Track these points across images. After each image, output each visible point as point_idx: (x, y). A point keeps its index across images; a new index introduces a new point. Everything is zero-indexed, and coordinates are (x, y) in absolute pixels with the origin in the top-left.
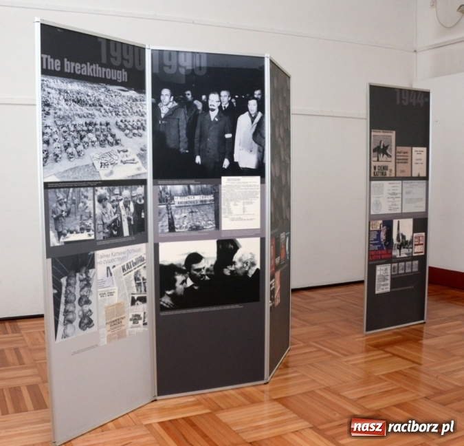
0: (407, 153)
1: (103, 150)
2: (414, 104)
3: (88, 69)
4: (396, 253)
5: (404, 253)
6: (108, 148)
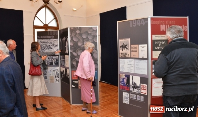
0: (136, 47)
1: (49, 50)
2: (139, 25)
3: (46, 37)
4: (132, 89)
5: (136, 91)
6: (50, 50)
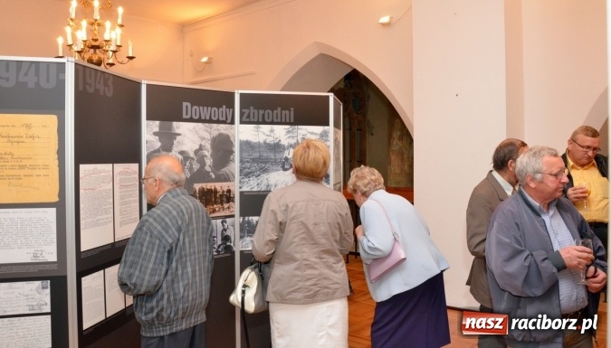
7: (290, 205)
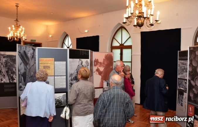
3: (184, 58)
7: (80, 88)
